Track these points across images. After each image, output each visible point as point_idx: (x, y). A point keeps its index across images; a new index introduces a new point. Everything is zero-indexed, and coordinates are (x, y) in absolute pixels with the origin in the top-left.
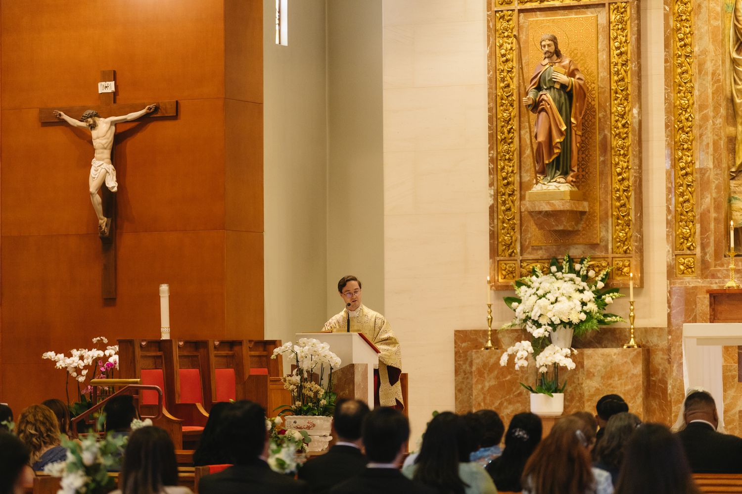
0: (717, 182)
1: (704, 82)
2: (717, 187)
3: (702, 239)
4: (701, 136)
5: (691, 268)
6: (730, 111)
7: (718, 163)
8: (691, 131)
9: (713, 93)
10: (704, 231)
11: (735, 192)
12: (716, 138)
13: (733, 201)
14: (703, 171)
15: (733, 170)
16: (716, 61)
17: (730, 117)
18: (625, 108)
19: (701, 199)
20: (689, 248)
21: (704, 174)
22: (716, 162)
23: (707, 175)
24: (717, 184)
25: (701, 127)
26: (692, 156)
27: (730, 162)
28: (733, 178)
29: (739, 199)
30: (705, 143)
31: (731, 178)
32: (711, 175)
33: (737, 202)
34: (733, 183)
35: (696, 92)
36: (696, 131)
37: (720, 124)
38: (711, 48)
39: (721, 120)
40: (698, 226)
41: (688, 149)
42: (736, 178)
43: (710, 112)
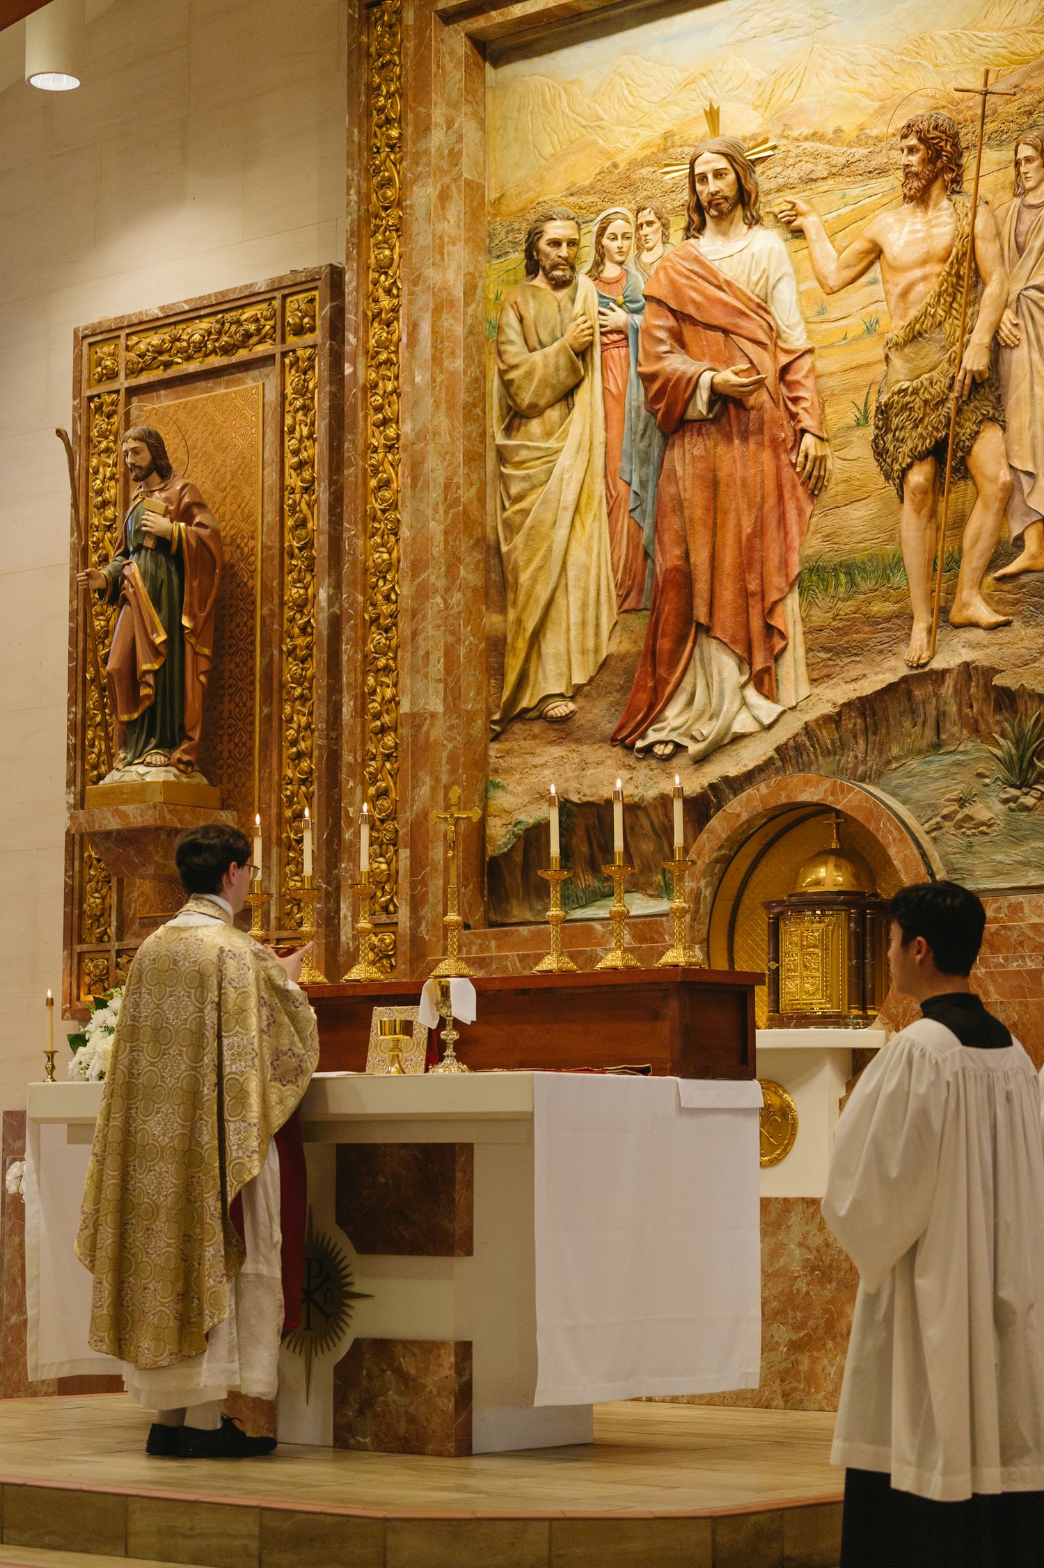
0: (450, 746)
1: (422, 507)
2: (452, 759)
3: (413, 886)
4: (414, 634)
5: (389, 957)
6: (493, 576)
7: (454, 699)
8: (395, 624)
9: (446, 533)
10: (418, 863)
11: (496, 771)
12: (450, 639)
13: (492, 793)
14: (416, 720)
15: (496, 717)
16: (453, 454)
17: (493, 591)
18: (306, 588)
19: (413, 788)
20: (385, 909)
21: (419, 727)
22: (450, 699)
23: (424, 729)
24: (451, 752)
25: (414, 615)
26: (395, 685)
27: (490, 700)
28: (496, 737)
29: (503, 788)
30: (421, 653)
31: (491, 736)
32: (437, 731)
33: (499, 793)
34: (494, 749)
35: (405, 532)
36: (404, 626)
37: (458, 605)
38: (443, 422)
39: (460, 595)
40: (404, 853)
41: (387, 670)
42: (502, 737)
43: (435, 576)
